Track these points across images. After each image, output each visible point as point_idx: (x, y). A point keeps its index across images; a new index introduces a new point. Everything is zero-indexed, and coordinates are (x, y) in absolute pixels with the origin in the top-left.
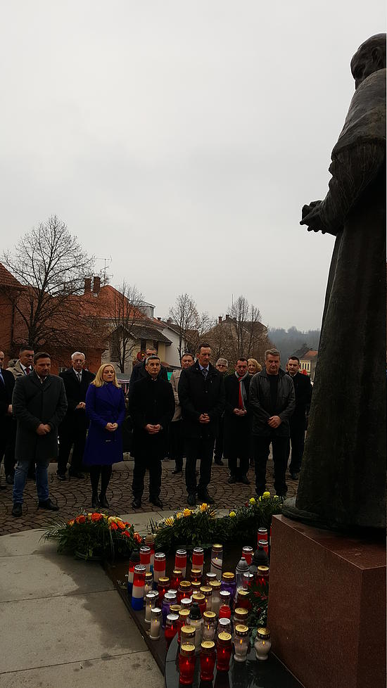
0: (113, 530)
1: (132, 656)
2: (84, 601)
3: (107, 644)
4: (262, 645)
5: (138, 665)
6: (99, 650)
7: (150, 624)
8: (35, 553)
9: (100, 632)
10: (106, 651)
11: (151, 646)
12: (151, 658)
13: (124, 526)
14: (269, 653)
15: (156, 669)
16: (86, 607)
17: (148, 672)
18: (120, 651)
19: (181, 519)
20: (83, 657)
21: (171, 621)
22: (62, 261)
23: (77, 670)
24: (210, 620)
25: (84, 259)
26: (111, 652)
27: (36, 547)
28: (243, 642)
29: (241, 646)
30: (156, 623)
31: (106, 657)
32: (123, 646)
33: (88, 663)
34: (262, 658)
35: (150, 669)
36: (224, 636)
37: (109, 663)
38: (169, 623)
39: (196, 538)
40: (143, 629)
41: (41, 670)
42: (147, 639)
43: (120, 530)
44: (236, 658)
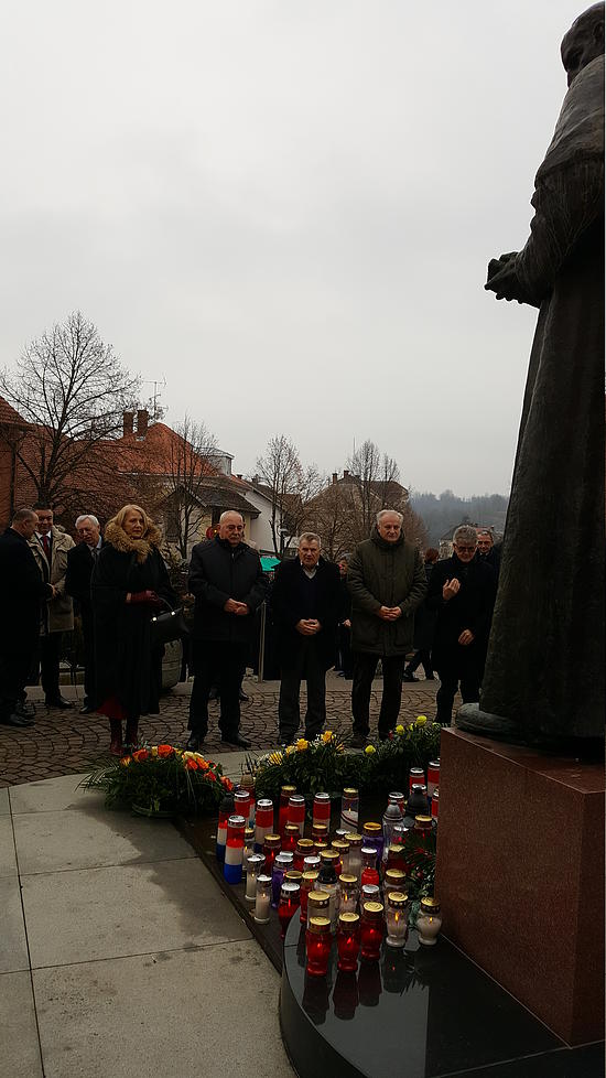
0: (191, 771)
1: (229, 947)
2: (150, 873)
3: (190, 929)
4: (428, 923)
5: (239, 959)
6: (178, 939)
7: (255, 902)
8: (71, 807)
9: (179, 915)
10: (190, 939)
11: (257, 933)
12: (258, 949)
13: (207, 765)
14: (437, 935)
15: (266, 963)
16: (153, 880)
17: (255, 967)
18: (210, 940)
19: (293, 754)
20: (156, 948)
21: (287, 892)
22: (89, 384)
23: (147, 965)
24: (348, 887)
25: (123, 380)
26: (198, 941)
27: (71, 801)
28: (400, 917)
29: (396, 922)
30: (263, 899)
31: (190, 948)
32: (216, 933)
33: (163, 956)
34: (427, 942)
35: (258, 964)
36: (372, 907)
37: (195, 955)
38: (284, 895)
39: (316, 783)
40: (244, 910)
41: (94, 964)
42: (251, 923)
43: (201, 770)
44: (389, 941)
